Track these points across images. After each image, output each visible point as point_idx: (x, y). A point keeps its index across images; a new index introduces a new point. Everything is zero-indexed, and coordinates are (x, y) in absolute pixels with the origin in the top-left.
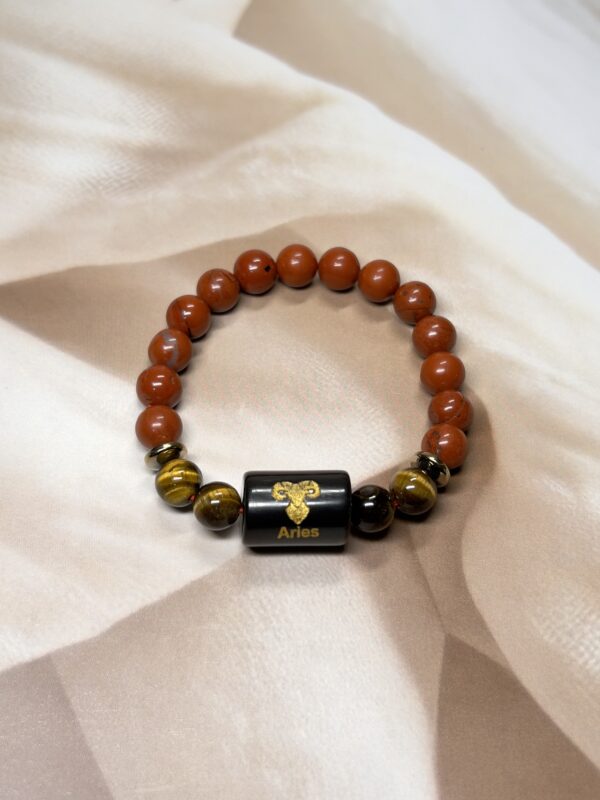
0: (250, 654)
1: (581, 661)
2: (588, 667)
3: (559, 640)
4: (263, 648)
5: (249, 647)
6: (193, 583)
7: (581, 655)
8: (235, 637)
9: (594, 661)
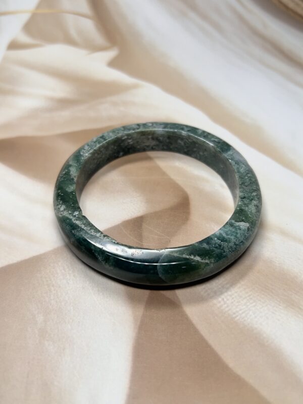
0: (52, 289)
1: (219, 305)
2: (222, 308)
3: (209, 294)
4: (60, 287)
5: (53, 286)
6: (34, 257)
7: (220, 302)
8: (47, 281)
9: (226, 305)
